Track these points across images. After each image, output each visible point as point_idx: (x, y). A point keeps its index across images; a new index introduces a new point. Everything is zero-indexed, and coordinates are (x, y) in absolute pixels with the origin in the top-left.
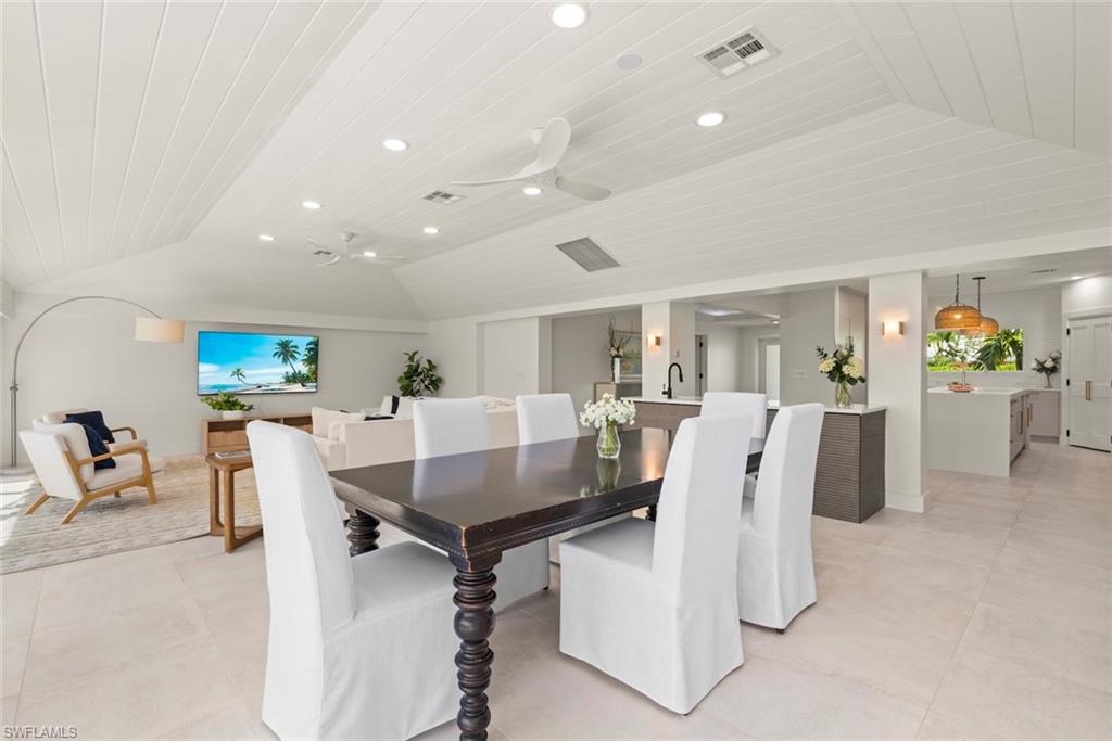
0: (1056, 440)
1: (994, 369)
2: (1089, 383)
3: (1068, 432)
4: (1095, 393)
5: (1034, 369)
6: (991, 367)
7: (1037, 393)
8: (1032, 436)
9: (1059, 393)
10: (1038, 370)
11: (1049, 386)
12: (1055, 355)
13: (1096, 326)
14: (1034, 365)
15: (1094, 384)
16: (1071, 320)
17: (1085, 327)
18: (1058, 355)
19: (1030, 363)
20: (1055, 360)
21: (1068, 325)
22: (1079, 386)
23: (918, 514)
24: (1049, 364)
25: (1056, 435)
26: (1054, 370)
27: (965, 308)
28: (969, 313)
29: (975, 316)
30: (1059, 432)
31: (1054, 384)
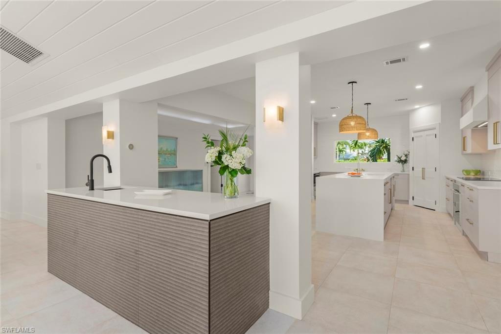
0: (407, 202)
1: (377, 161)
2: (423, 169)
3: (413, 197)
4: (426, 175)
5: (396, 161)
6: (375, 160)
7: (397, 175)
8: (396, 200)
9: (408, 174)
10: (398, 162)
11: (403, 171)
12: (406, 153)
13: (427, 135)
14: (396, 159)
15: (426, 170)
16: (415, 132)
17: (421, 136)
18: (407, 153)
19: (394, 158)
20: (406, 156)
21: (413, 135)
22: (418, 170)
23: (297, 321)
24: (403, 158)
25: (407, 199)
26: (405, 161)
27: (357, 117)
28: (359, 121)
29: (362, 122)
30: (409, 198)
31: (406, 169)
